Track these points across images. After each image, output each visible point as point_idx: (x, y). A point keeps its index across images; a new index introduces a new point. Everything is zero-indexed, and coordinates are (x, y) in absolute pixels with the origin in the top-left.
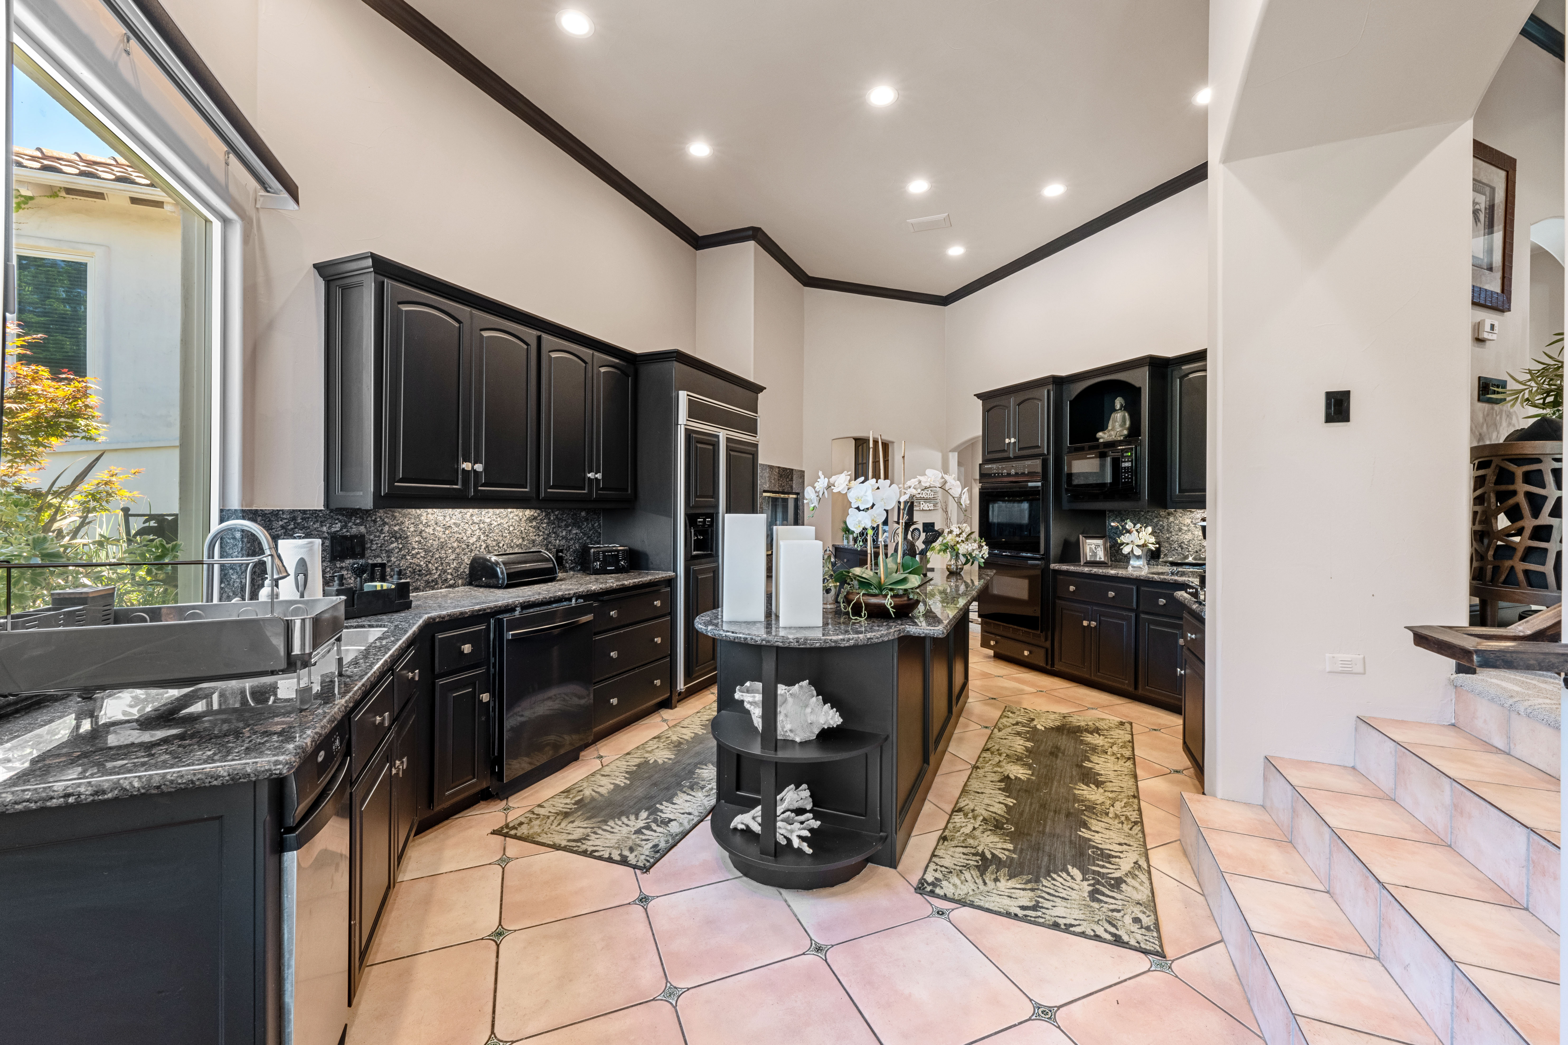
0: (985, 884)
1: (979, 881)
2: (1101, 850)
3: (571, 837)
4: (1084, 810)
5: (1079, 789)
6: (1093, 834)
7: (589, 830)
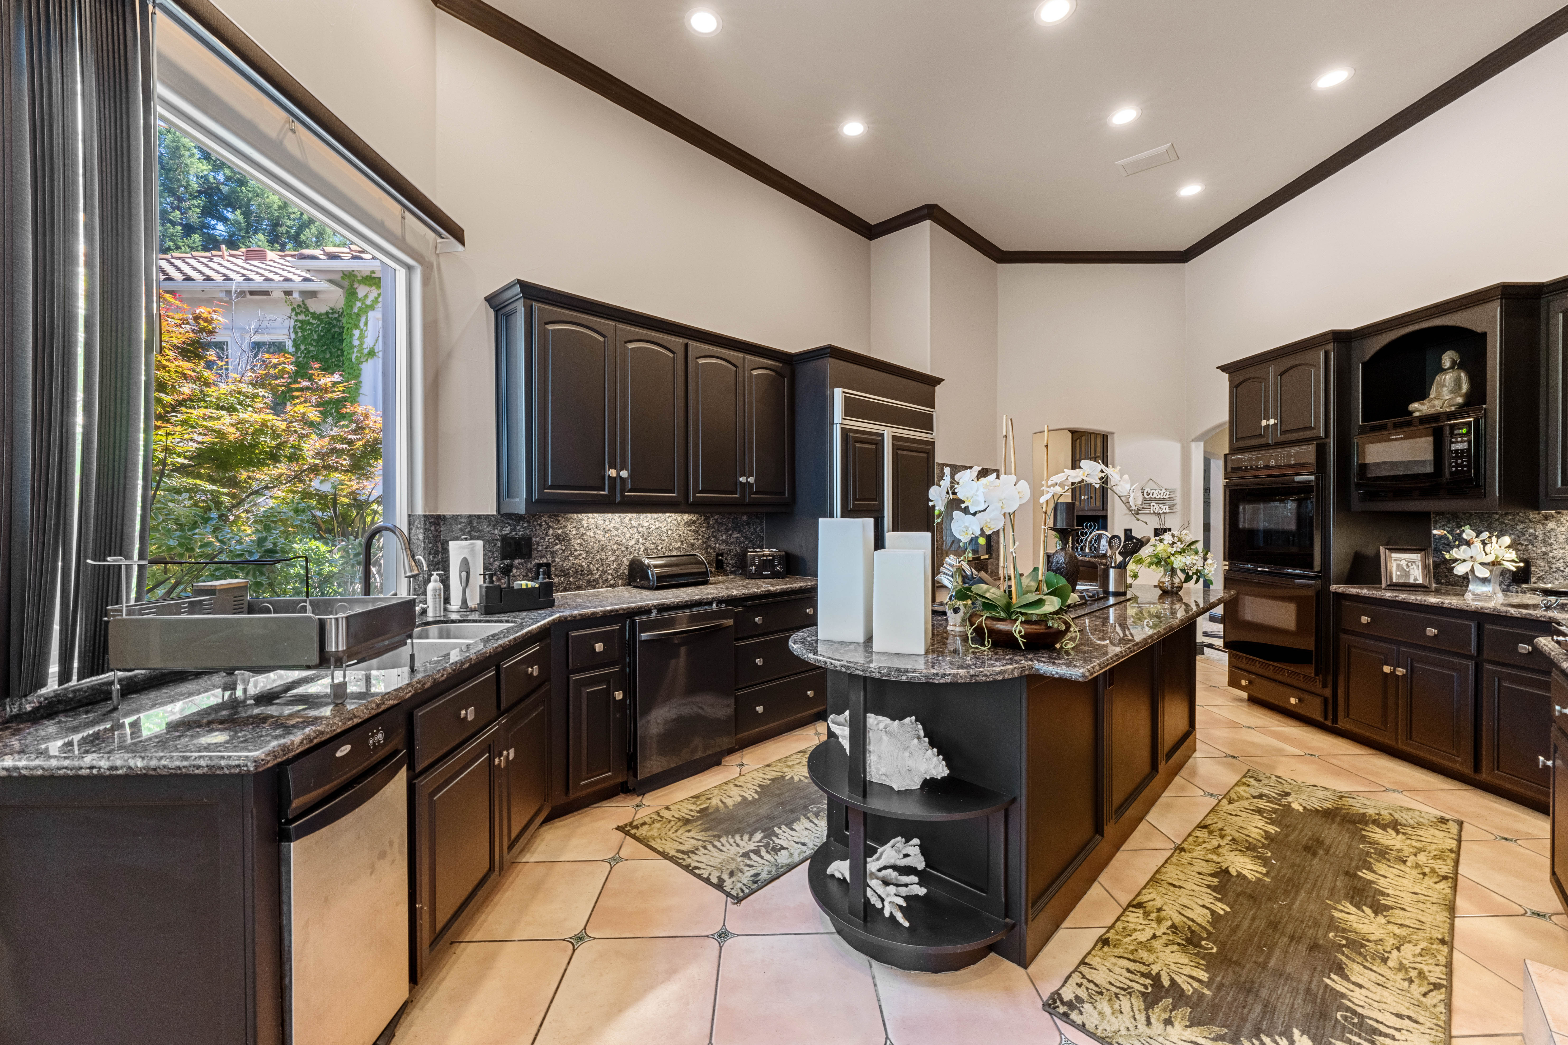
0: (1149, 1023)
1: (1141, 1018)
2: (1361, 1017)
3: (682, 848)
4: (1344, 946)
5: (1342, 911)
6: (1351, 987)
7: (700, 843)
